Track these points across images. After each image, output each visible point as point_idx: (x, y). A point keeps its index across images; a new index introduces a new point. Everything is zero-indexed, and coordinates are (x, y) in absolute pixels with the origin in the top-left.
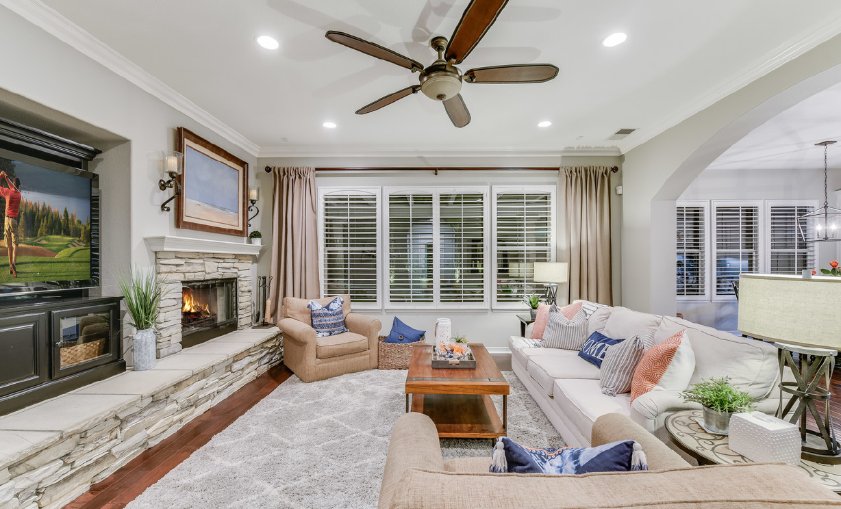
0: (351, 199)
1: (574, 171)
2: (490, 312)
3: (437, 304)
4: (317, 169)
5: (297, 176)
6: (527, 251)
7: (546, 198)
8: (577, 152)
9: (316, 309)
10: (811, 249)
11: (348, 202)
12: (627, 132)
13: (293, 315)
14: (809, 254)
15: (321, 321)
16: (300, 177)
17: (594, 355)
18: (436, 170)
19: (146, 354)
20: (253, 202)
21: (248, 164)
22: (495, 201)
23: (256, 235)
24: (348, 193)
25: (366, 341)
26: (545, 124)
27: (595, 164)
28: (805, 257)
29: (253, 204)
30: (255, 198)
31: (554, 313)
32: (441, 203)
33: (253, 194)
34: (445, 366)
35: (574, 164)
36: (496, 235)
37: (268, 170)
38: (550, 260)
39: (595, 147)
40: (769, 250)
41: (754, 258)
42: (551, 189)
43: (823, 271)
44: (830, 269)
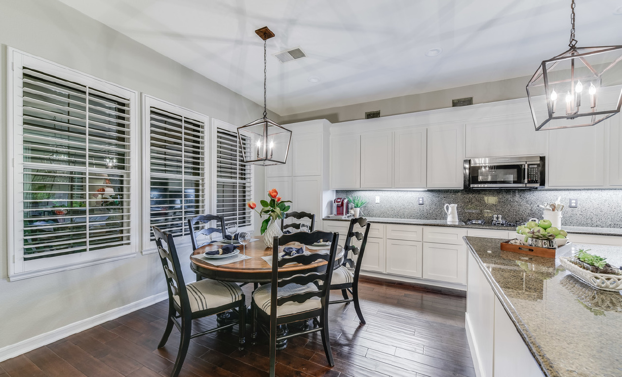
10: (248, 180)
14: (247, 185)
28: (244, 187)
40: (215, 179)
41: (200, 187)
43: (263, 203)
44: (268, 200)
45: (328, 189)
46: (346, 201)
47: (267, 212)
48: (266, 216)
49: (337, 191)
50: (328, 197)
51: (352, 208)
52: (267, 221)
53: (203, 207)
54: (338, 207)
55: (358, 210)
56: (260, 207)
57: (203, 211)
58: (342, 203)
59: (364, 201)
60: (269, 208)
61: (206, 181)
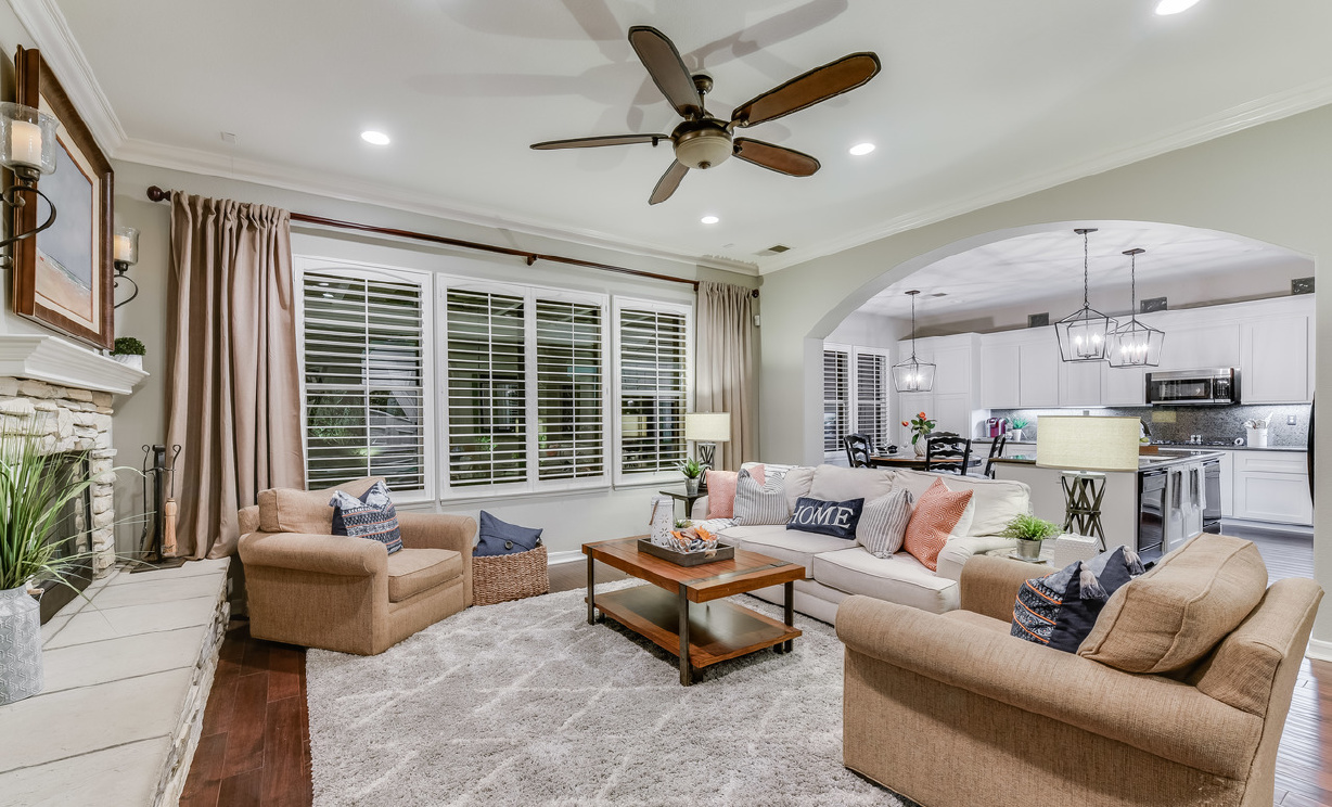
0: (371, 289)
1: (715, 289)
2: (611, 490)
3: (533, 484)
4: (294, 216)
5: (245, 223)
6: (660, 397)
7: (676, 322)
8: (714, 262)
9: (351, 506)
10: (883, 401)
11: (367, 294)
12: (780, 249)
13: (293, 526)
14: (882, 406)
15: (365, 530)
16: (251, 227)
17: (826, 523)
18: (531, 258)
19: (26, 655)
20: (121, 266)
21: (112, 171)
22: (617, 319)
23: (128, 346)
24: (367, 276)
25: (460, 557)
26: (710, 220)
27: (738, 283)
29: (122, 271)
30: (128, 259)
31: (746, 480)
32: (538, 314)
33: (123, 248)
34: (701, 561)
35: (716, 279)
36: (620, 372)
37: (155, 194)
38: (685, 410)
39: (735, 261)
40: (857, 402)
41: (844, 411)
42: (686, 311)
43: (914, 422)
44: (918, 420)
45: (979, 408)
46: (1001, 421)
47: (916, 429)
48: (917, 432)
49: (993, 411)
50: (980, 416)
51: (1009, 430)
52: (917, 436)
53: (847, 427)
54: (992, 428)
55: (1019, 432)
56: (911, 425)
57: (847, 432)
58: (997, 423)
59: (1026, 421)
60: (918, 426)
61: (850, 404)
